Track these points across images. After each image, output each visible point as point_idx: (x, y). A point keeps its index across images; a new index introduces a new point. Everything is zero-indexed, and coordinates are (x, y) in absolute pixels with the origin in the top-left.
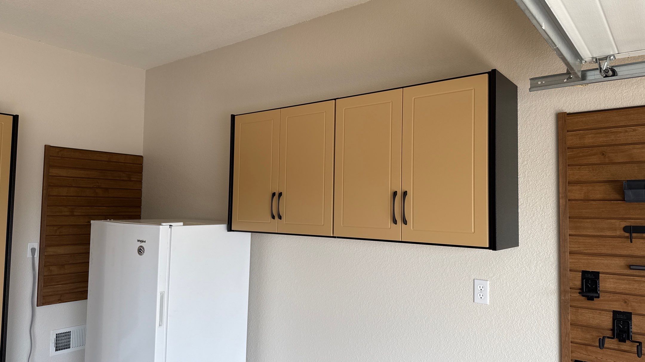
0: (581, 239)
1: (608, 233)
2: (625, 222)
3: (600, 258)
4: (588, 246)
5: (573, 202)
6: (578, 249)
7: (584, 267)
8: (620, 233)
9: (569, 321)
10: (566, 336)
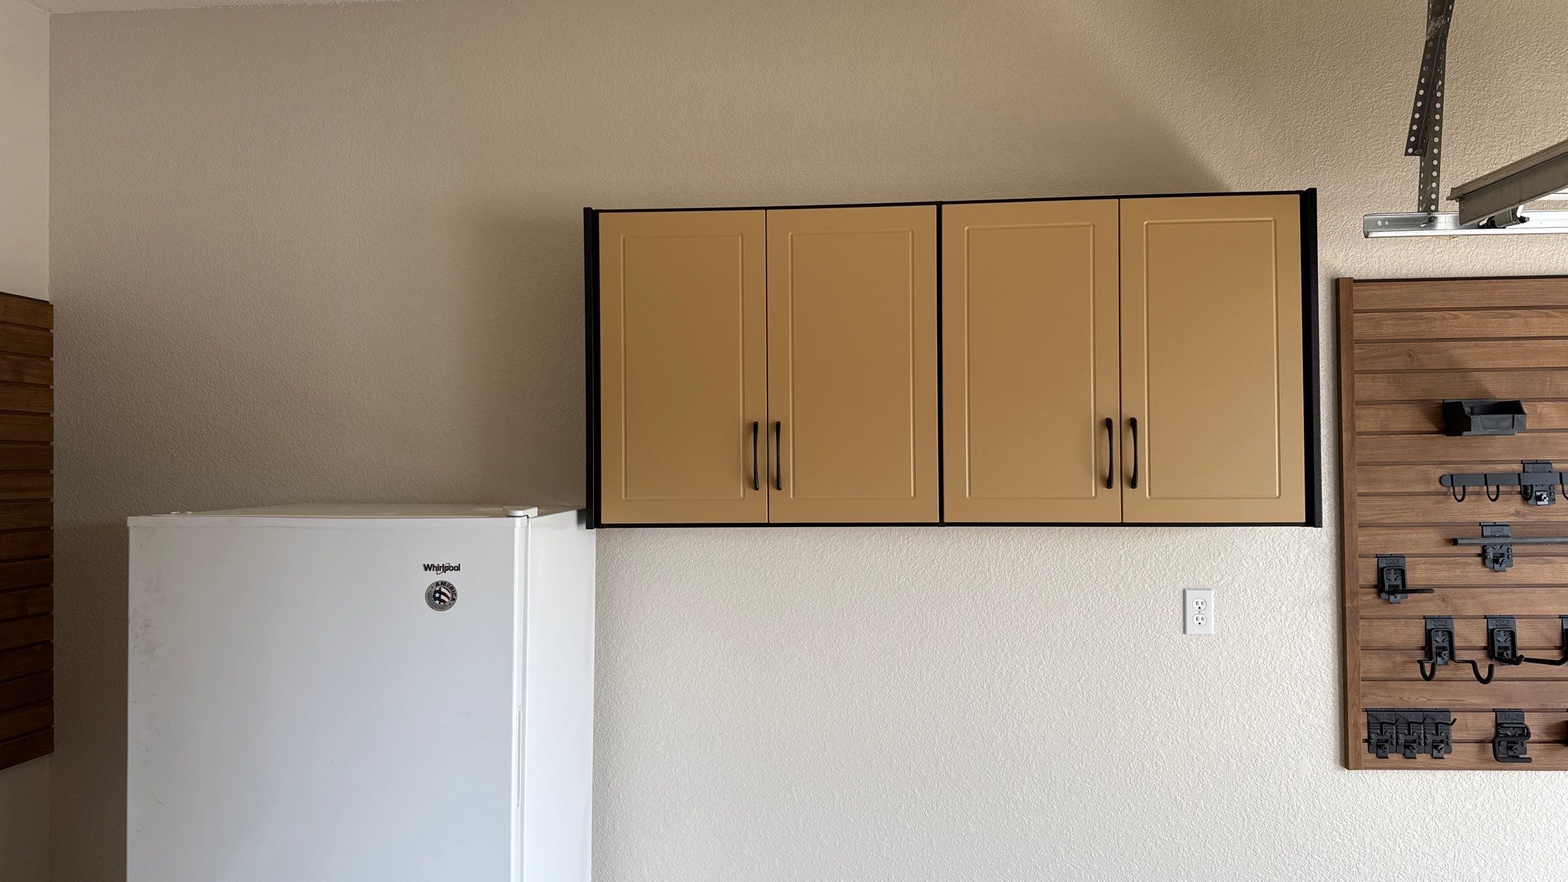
0: (1377, 501)
1: (1418, 489)
2: (1442, 468)
3: (1406, 532)
4: (1387, 512)
5: (1364, 437)
6: (1373, 517)
7: (1381, 548)
8: (1435, 486)
9: (1358, 644)
10: (1354, 670)
